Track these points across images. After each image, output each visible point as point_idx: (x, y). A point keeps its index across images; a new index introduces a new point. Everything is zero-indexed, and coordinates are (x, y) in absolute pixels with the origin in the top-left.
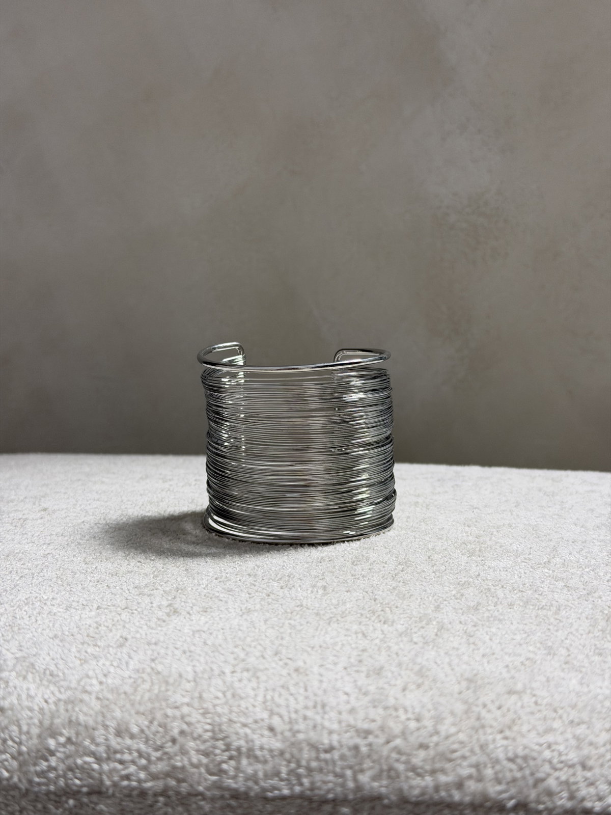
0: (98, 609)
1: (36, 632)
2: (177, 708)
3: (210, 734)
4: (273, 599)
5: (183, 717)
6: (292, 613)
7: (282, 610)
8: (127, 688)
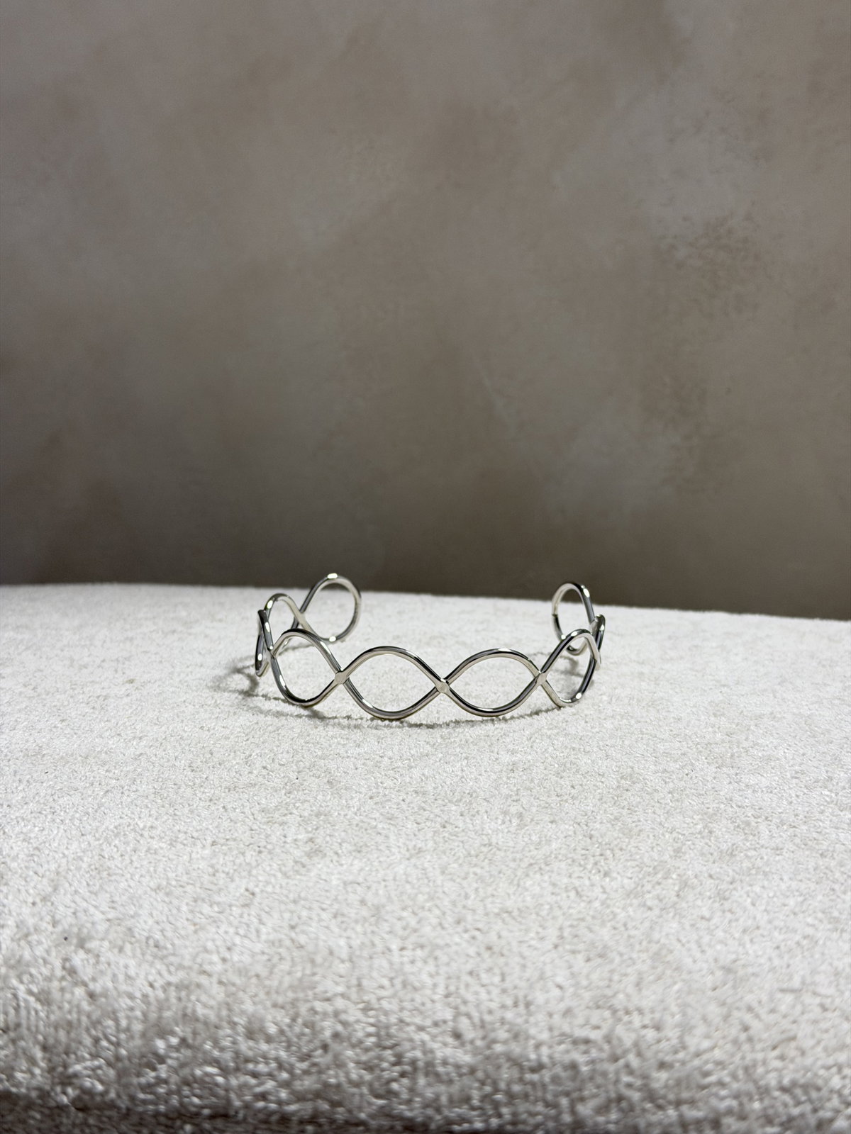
0: (213, 845)
1: (132, 879)
2: (328, 1000)
3: (373, 1039)
4: (450, 834)
5: (336, 1014)
6: (477, 856)
7: (465, 852)
8: (259, 969)
